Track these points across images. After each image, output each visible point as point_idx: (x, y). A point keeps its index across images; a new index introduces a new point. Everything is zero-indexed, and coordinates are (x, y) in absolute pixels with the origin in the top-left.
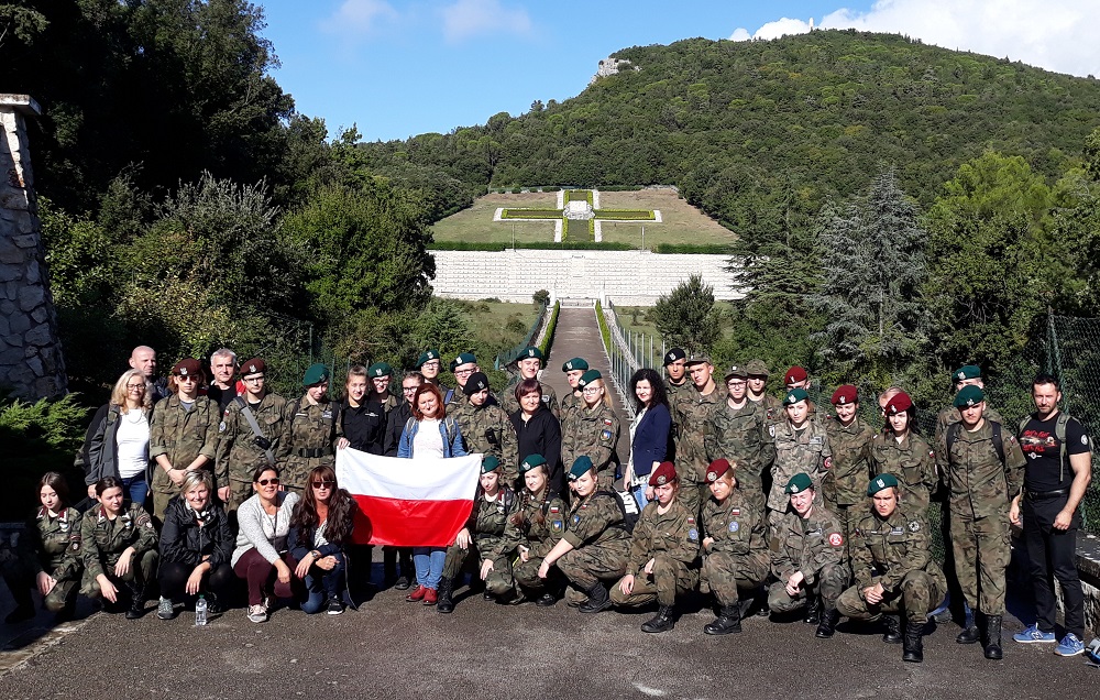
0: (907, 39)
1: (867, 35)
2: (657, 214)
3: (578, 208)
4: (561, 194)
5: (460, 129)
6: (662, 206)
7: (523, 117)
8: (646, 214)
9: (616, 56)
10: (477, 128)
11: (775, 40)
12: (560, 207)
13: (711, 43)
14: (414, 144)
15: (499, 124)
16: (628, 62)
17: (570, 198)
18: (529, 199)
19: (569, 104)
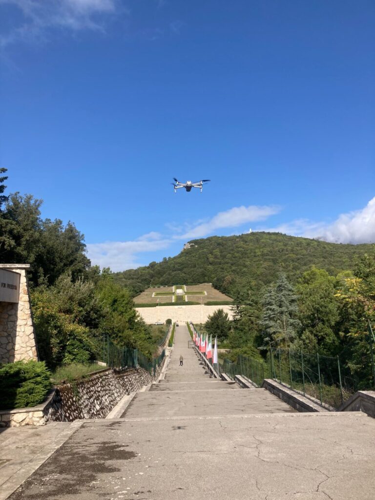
0: (281, 234)
1: (269, 233)
2: (205, 293)
3: (180, 291)
4: (174, 287)
5: (140, 267)
6: (207, 290)
7: (160, 263)
8: (201, 293)
9: (189, 243)
10: (145, 267)
11: (239, 236)
12: (173, 291)
13: (219, 237)
14: (125, 273)
15: (153, 265)
16: (193, 244)
17: (177, 288)
18: (163, 289)
19: (175, 258)
